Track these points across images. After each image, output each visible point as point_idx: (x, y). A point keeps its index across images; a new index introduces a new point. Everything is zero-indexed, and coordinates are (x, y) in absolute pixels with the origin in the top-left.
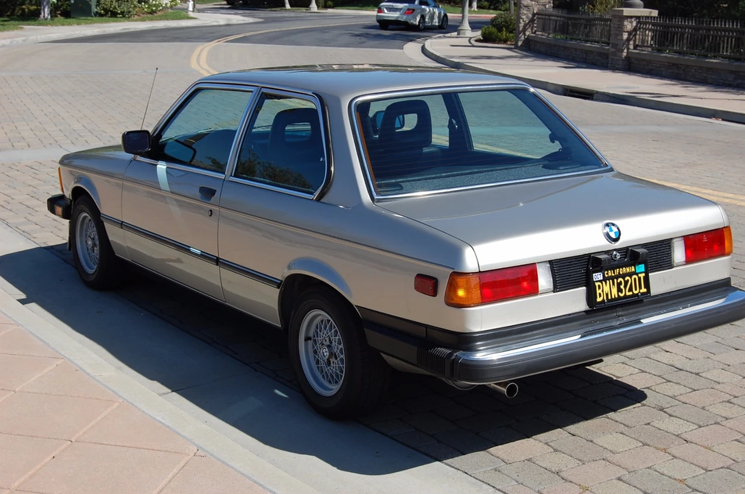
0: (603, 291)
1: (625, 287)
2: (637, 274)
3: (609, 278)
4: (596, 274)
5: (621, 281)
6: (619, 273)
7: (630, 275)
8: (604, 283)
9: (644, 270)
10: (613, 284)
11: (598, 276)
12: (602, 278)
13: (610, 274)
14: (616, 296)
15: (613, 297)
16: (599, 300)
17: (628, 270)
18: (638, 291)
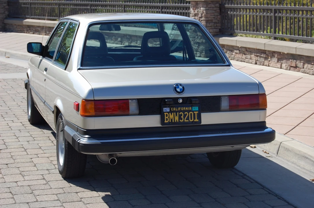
0: (169, 117)
1: (184, 117)
2: (193, 112)
3: (174, 112)
4: (166, 108)
5: (182, 114)
6: (181, 109)
7: (189, 111)
8: (170, 114)
9: (198, 110)
10: (176, 115)
11: (166, 110)
12: (169, 111)
13: (174, 109)
14: (178, 121)
15: (176, 121)
16: (166, 121)
17: (187, 109)
18: (193, 120)
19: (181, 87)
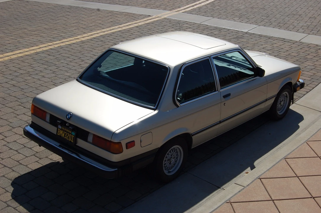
0: (60, 132)
1: (67, 136)
2: (72, 135)
4: (60, 126)
6: (66, 130)
7: (70, 134)
9: (74, 135)
10: (63, 133)
12: (61, 128)
13: (63, 129)
14: (63, 137)
16: (58, 134)
17: (69, 131)
18: (70, 140)
19: (69, 116)
